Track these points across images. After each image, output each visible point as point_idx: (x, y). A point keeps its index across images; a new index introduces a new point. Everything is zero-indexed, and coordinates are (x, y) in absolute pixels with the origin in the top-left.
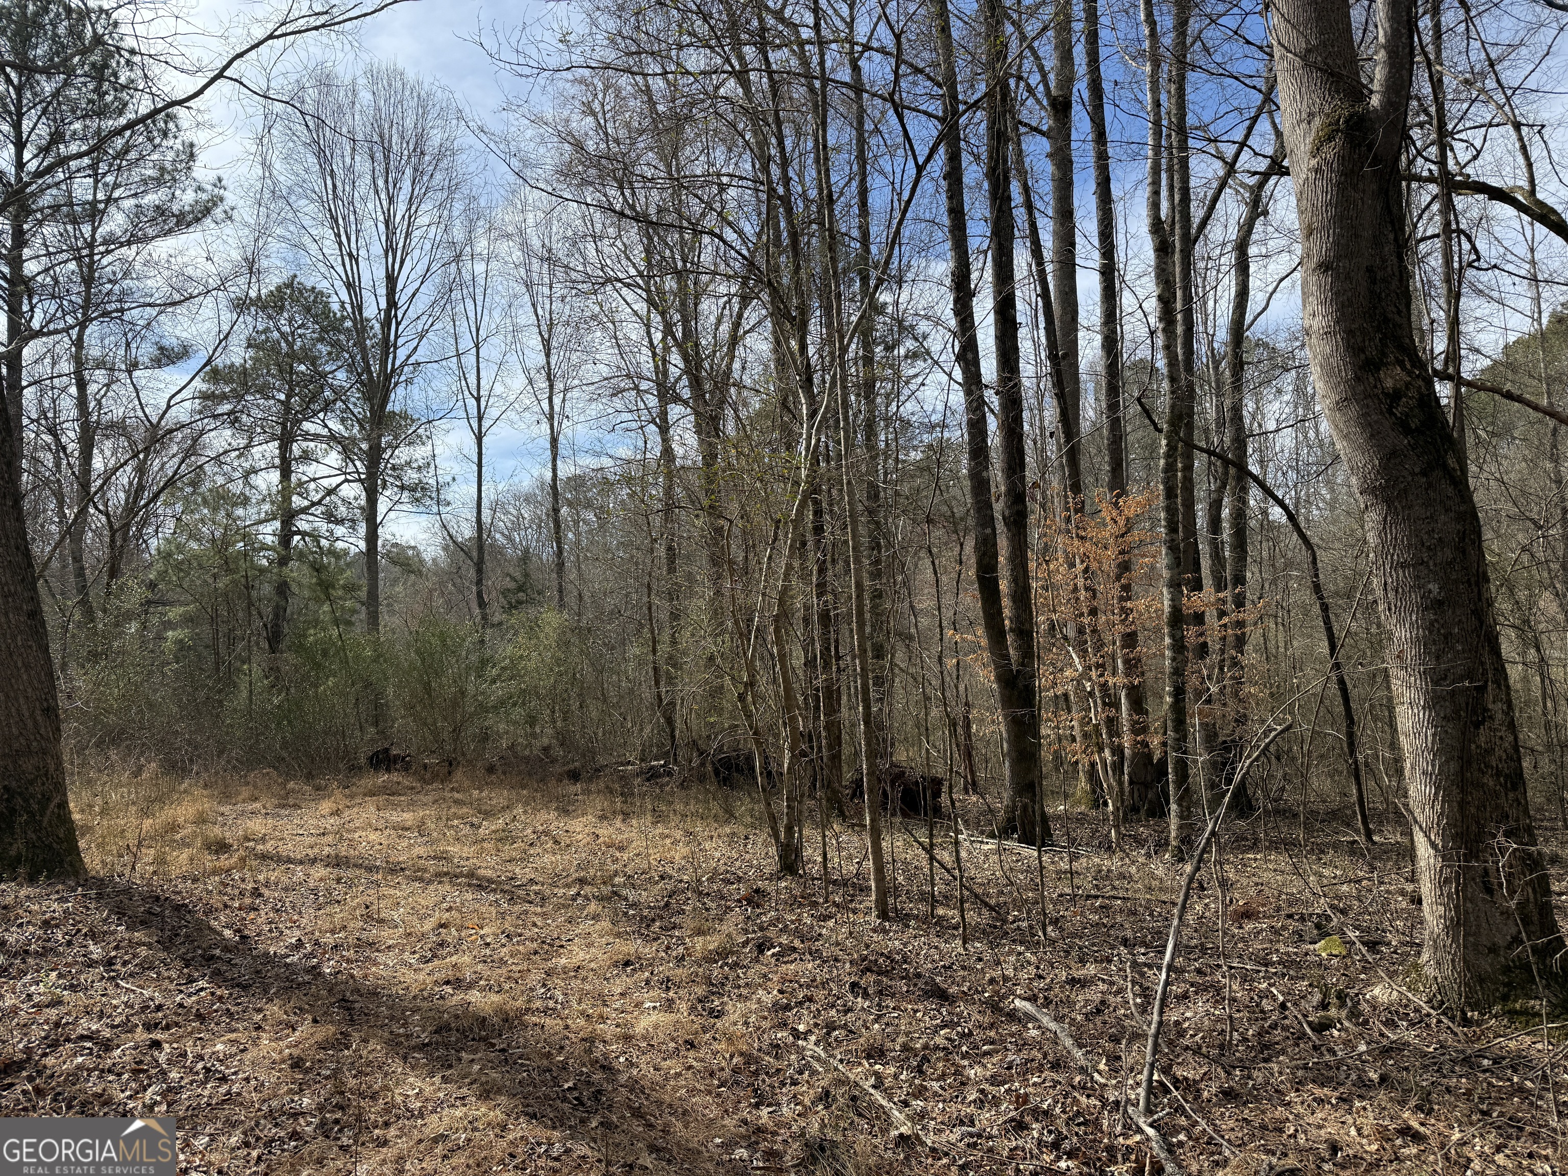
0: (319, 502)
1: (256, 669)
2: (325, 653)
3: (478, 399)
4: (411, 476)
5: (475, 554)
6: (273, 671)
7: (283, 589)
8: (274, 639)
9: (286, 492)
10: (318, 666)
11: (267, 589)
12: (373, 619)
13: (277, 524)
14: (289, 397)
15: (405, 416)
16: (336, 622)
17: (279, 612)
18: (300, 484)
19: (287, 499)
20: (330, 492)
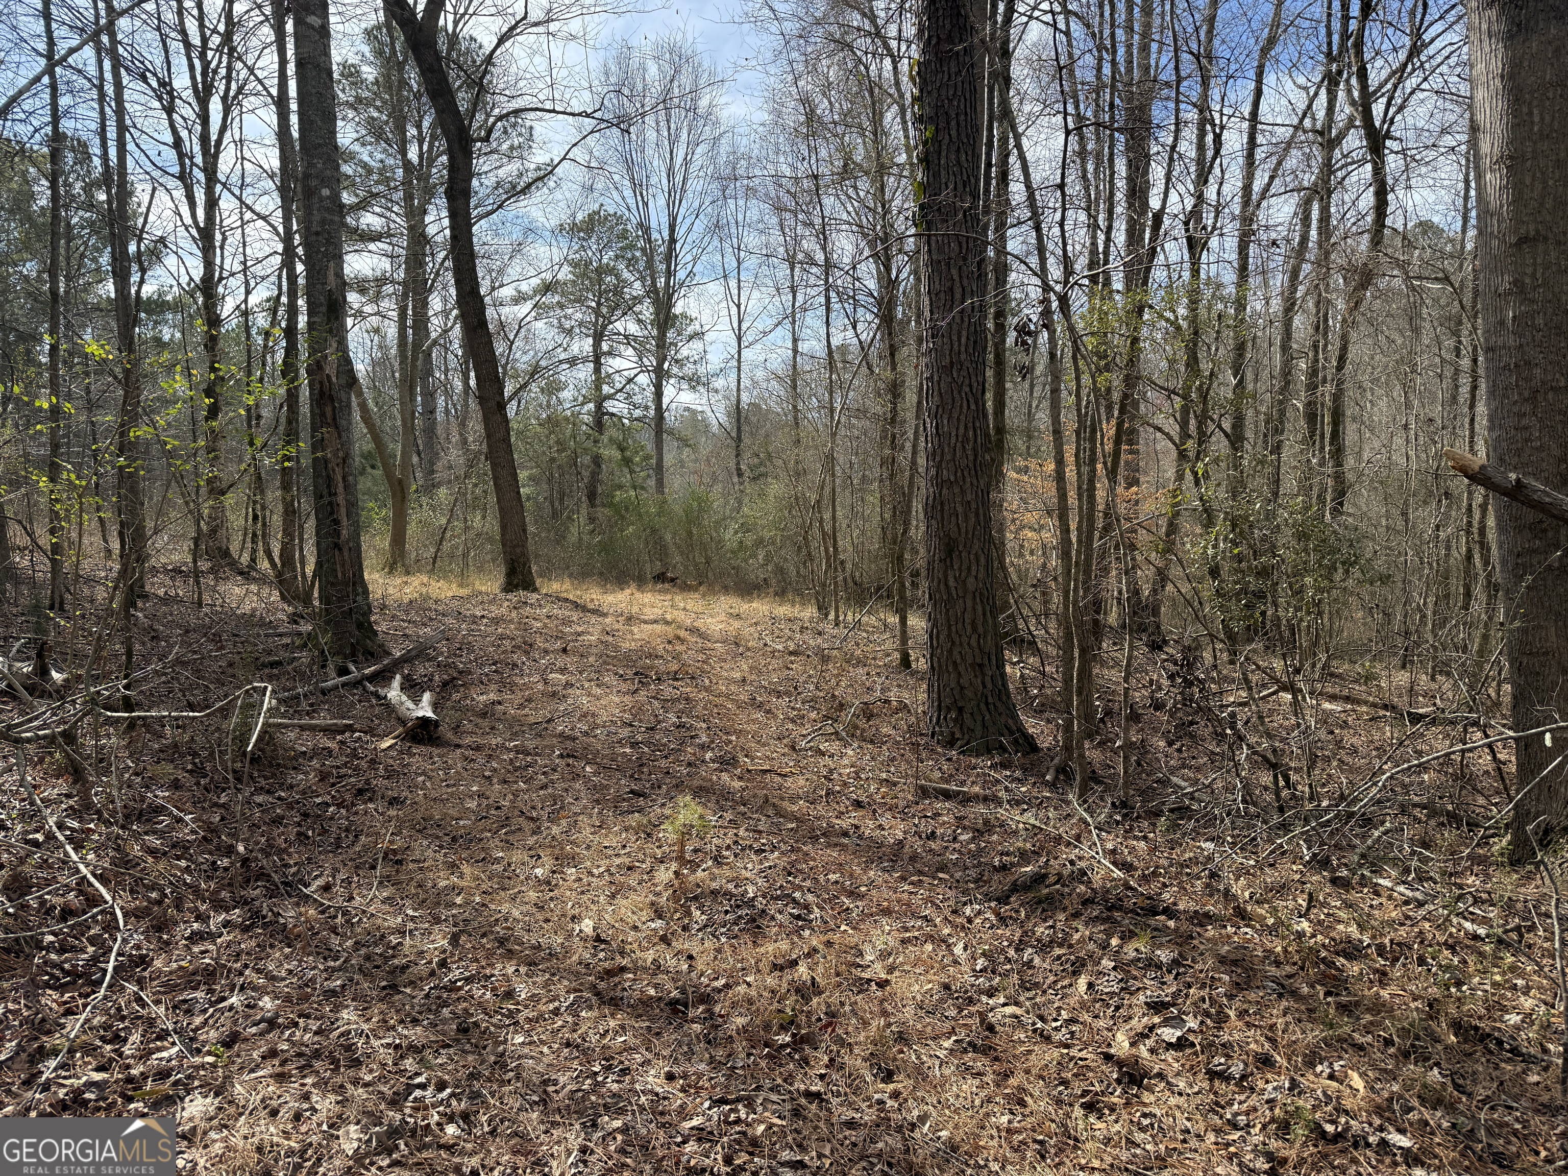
0: (621, 390)
1: (582, 518)
2: (627, 509)
3: (738, 306)
4: (689, 369)
5: (734, 434)
6: (592, 520)
7: (597, 460)
8: (592, 496)
9: (598, 382)
10: (623, 518)
11: (587, 459)
12: (660, 483)
13: (591, 406)
14: (599, 304)
15: (684, 316)
16: (635, 488)
17: (594, 475)
18: (609, 376)
19: (598, 388)
20: (630, 381)
